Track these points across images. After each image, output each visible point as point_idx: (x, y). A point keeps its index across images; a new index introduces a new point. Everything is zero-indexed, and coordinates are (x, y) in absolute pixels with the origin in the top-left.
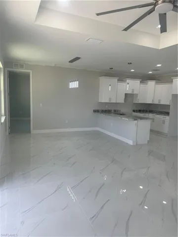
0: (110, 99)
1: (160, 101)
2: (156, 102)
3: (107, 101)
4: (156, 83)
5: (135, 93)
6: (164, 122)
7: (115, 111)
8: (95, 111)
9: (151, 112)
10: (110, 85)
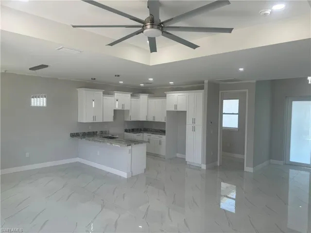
0: (94, 118)
1: (154, 117)
3: (91, 120)
4: (149, 97)
5: (125, 109)
6: (160, 143)
7: (102, 132)
8: (73, 135)
9: (146, 130)
10: (94, 101)
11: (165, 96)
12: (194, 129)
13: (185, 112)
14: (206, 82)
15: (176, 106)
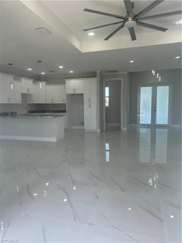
1: (52, 100)
2: (49, 102)
3: (6, 102)
4: (46, 84)
5: (30, 93)
10: (12, 83)
11: (64, 83)
12: (90, 106)
13: (83, 94)
14: (98, 72)
15: (74, 90)
